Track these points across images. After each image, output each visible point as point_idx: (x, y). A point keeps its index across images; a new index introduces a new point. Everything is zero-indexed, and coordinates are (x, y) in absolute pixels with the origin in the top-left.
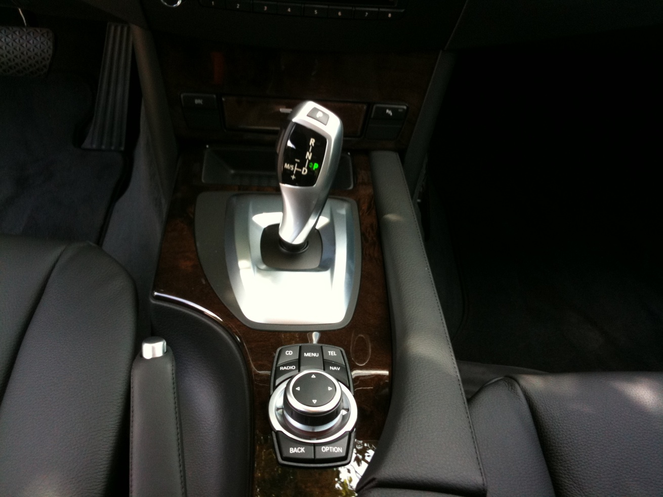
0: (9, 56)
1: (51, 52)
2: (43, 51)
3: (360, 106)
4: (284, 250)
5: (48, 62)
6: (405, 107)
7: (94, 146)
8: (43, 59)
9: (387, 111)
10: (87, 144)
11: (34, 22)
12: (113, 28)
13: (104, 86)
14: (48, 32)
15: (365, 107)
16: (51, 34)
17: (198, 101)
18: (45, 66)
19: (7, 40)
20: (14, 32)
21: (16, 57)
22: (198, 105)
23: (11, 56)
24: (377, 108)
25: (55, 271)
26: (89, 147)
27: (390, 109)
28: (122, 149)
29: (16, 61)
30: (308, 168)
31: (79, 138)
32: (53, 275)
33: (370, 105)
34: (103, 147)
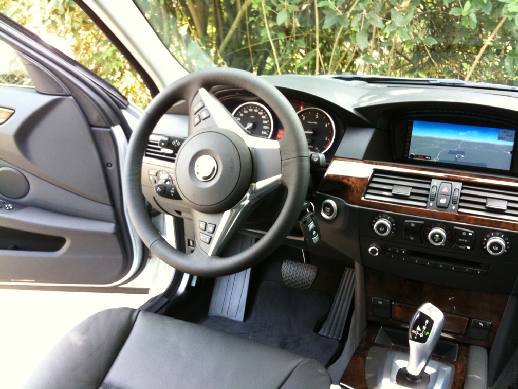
0: (293, 277)
1: (314, 278)
2: (310, 277)
3: (465, 318)
4: (409, 379)
5: (311, 283)
6: (490, 323)
7: (325, 334)
8: (309, 281)
9: (480, 323)
10: (321, 333)
11: (309, 262)
12: (348, 271)
13: (337, 301)
14: (315, 268)
15: (468, 319)
16: (316, 269)
17: (380, 302)
18: (309, 285)
19: (294, 268)
20: (299, 265)
21: (296, 277)
22: (380, 304)
23: (294, 277)
24: (475, 321)
25: (297, 368)
26: (322, 334)
27: (481, 322)
28: (340, 339)
29: (296, 279)
30: (423, 334)
31: (318, 328)
32: (296, 369)
33: (470, 319)
34: (330, 336)
